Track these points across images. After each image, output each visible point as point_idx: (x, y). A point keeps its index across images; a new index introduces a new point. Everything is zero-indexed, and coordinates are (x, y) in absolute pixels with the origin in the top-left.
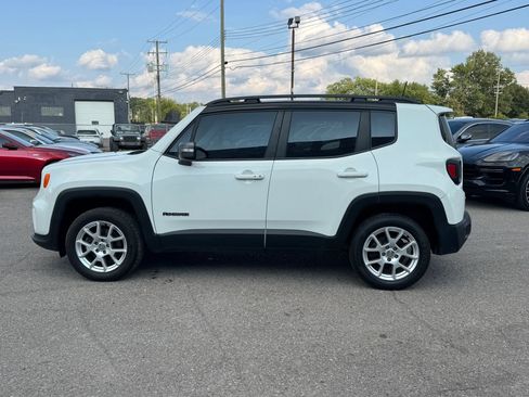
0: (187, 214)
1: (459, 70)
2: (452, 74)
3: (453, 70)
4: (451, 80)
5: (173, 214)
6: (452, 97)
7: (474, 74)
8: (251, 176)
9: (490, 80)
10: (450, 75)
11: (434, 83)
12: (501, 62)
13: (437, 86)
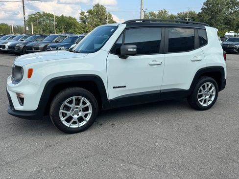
0: (125, 87)
1: (90, 12)
2: (87, 14)
3: (88, 12)
4: (87, 16)
5: (118, 87)
6: (88, 24)
7: (96, 14)
8: (157, 63)
9: (103, 17)
10: (86, 14)
11: (81, 18)
12: (106, 10)
13: (82, 19)
